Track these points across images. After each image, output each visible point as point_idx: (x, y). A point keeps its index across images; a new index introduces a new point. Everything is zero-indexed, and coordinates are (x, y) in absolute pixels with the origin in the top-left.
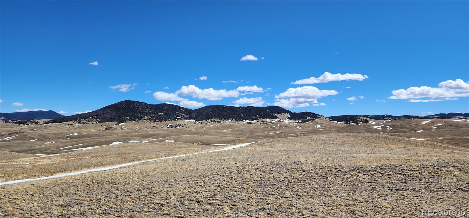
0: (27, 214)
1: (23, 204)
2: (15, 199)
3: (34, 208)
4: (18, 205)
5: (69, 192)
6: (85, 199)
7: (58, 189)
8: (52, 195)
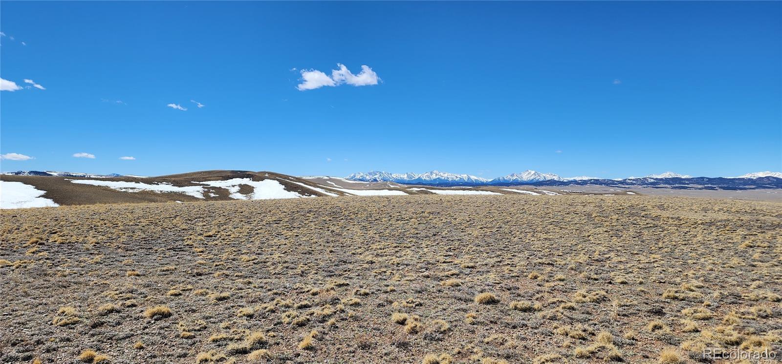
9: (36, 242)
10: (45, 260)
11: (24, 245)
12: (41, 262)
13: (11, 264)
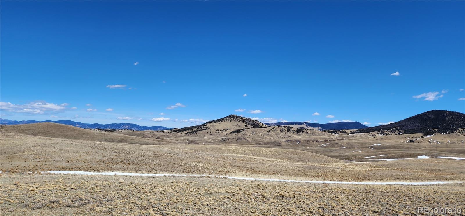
0: (348, 213)
1: (344, 203)
2: (337, 197)
3: (353, 208)
4: (339, 203)
5: (381, 200)
6: (400, 211)
7: (371, 195)
8: (366, 200)
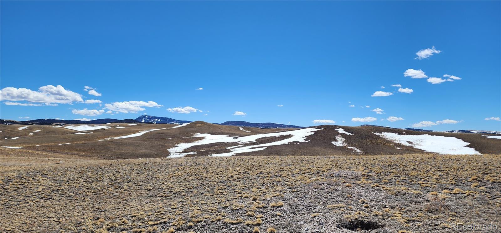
9: (476, 179)
10: (485, 193)
11: (469, 180)
12: (483, 194)
13: (464, 192)
